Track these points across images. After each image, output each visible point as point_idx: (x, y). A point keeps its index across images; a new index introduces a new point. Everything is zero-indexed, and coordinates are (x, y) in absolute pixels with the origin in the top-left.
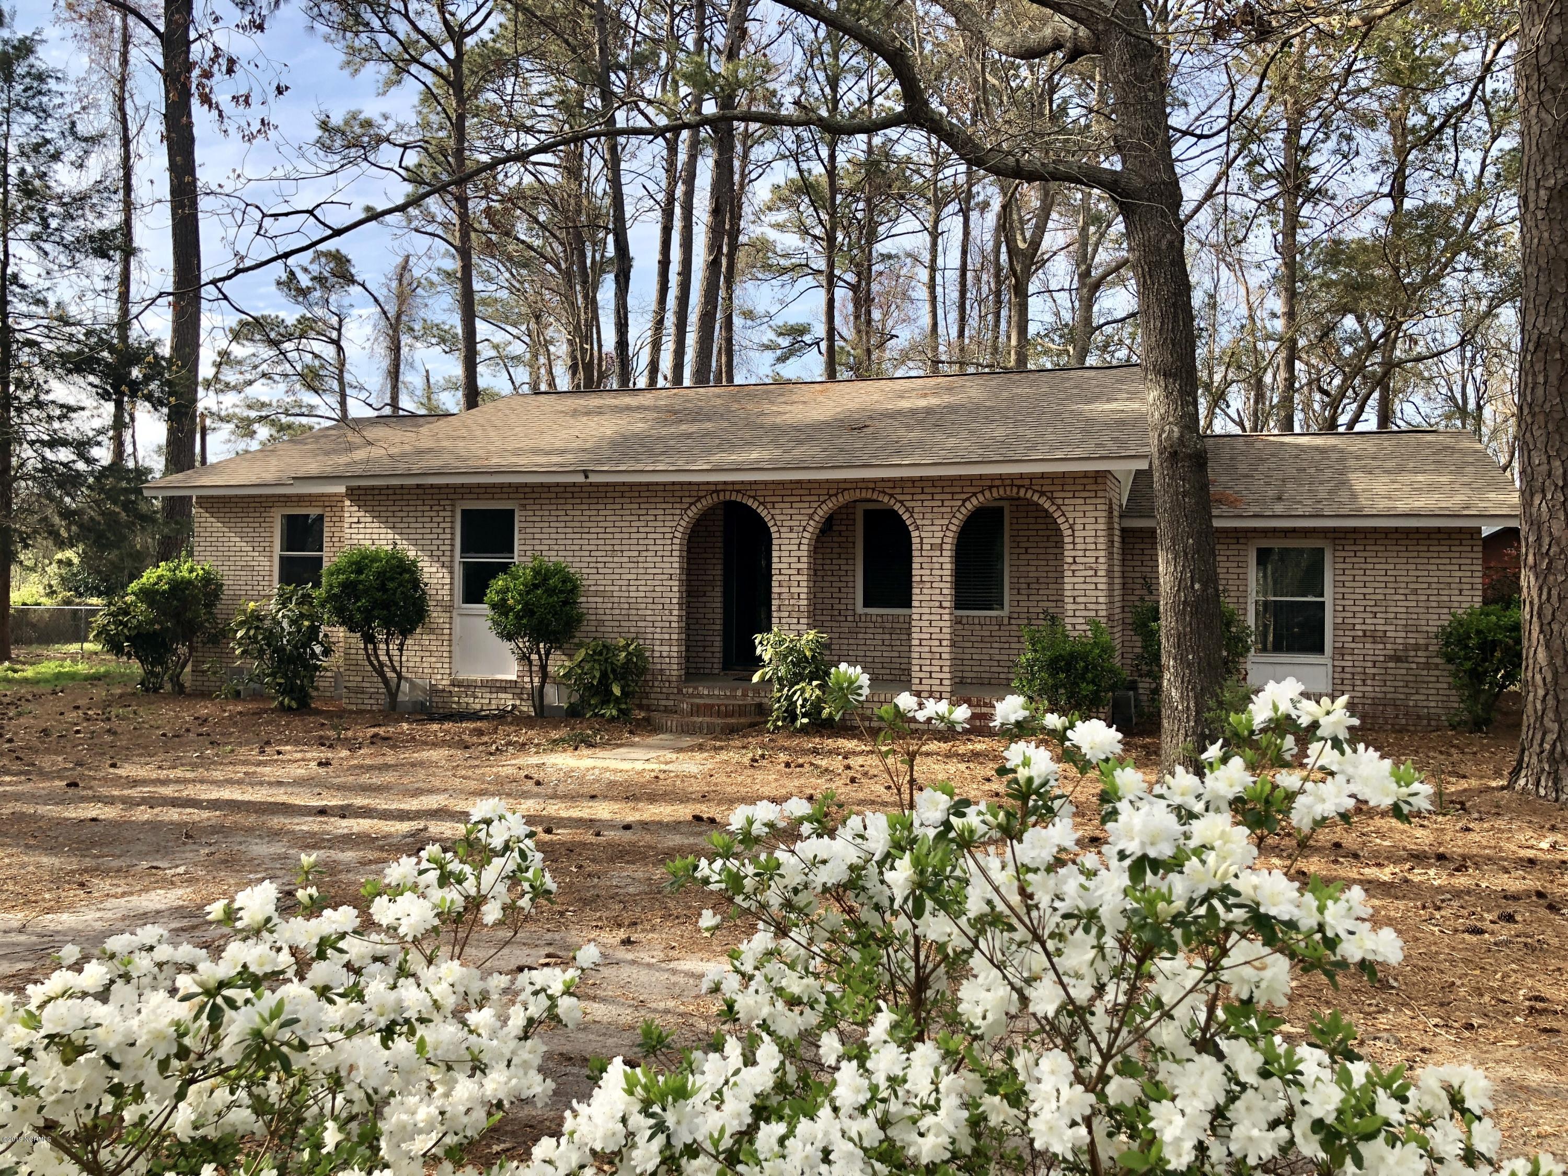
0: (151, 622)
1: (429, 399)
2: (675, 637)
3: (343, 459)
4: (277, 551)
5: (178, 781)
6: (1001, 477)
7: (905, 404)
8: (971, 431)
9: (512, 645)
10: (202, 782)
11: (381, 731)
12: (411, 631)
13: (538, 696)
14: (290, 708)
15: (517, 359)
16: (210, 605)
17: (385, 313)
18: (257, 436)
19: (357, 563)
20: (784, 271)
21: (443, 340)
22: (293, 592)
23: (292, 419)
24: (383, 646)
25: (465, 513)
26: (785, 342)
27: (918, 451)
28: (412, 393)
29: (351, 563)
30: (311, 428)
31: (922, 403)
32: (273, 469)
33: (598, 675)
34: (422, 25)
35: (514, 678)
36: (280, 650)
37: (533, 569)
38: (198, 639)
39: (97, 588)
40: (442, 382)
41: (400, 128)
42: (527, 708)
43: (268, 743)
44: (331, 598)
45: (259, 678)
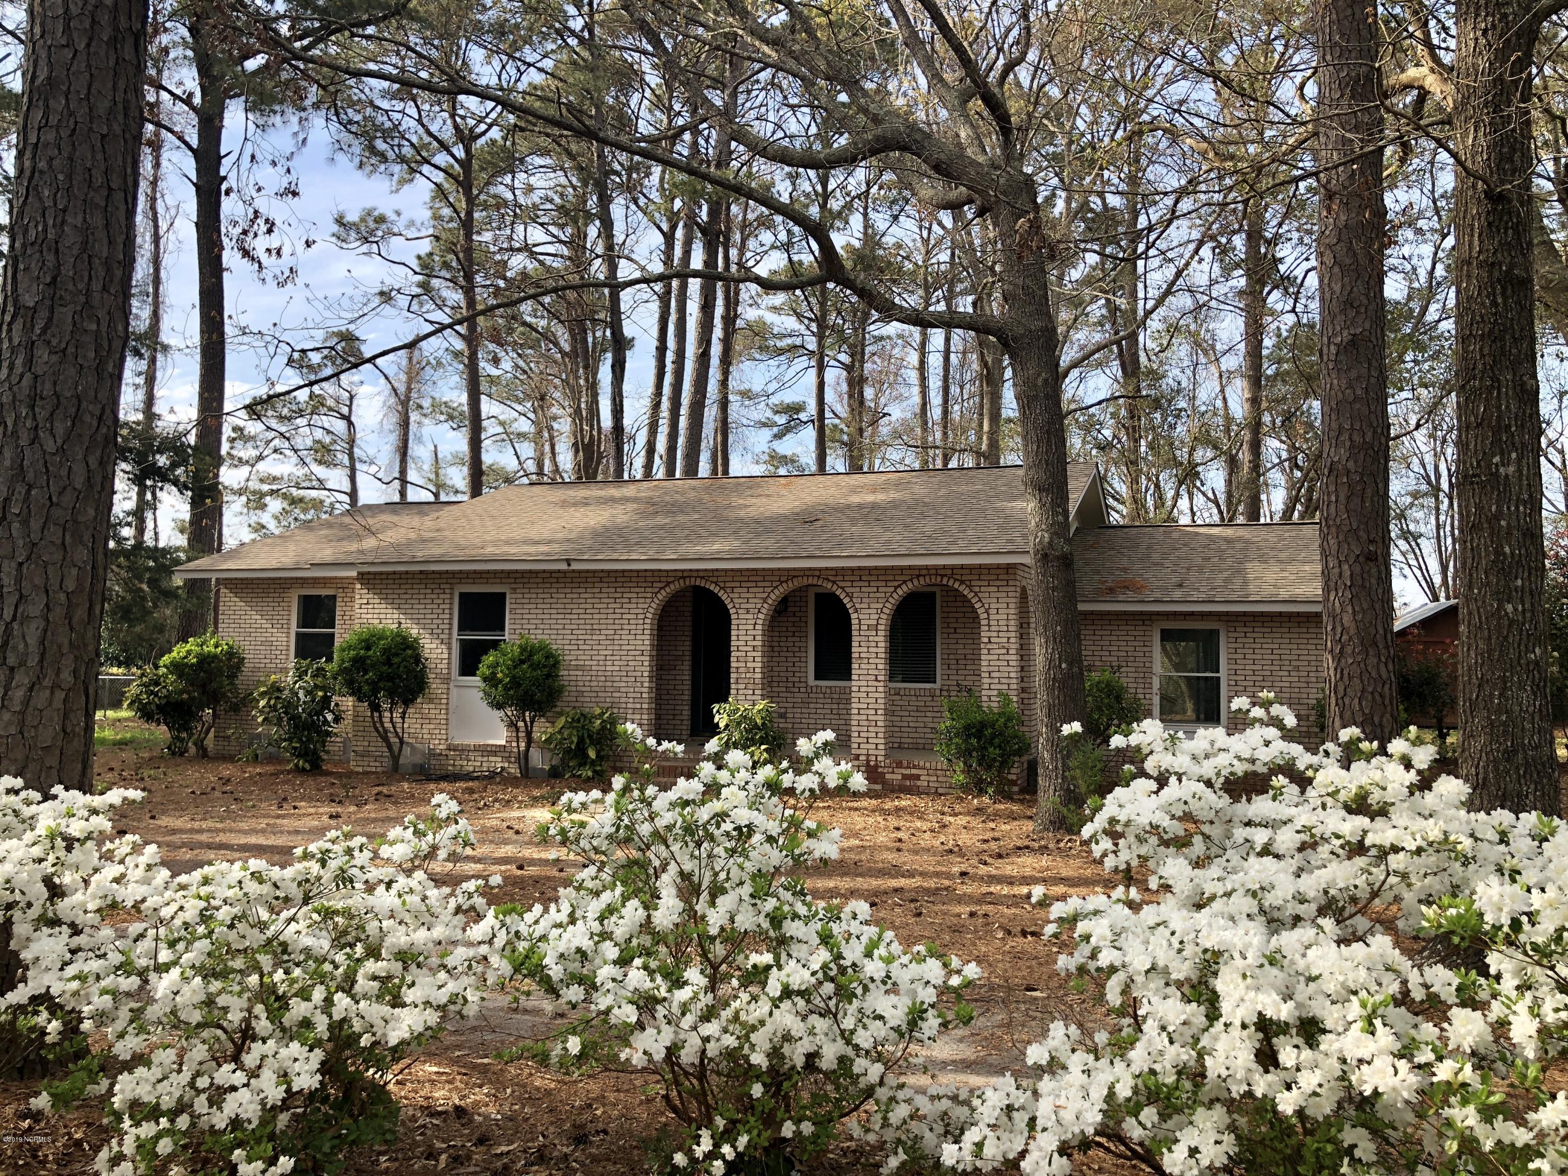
0: (182, 692)
1: (437, 474)
2: (645, 706)
3: (354, 546)
4: (294, 628)
5: (209, 830)
6: (927, 568)
7: (855, 499)
8: (906, 526)
9: (502, 713)
10: (231, 831)
11: (385, 790)
12: (413, 700)
13: (523, 759)
14: (304, 769)
15: (522, 436)
16: (233, 676)
17: (394, 390)
18: (269, 508)
19: (366, 641)
20: (780, 352)
21: (451, 418)
22: (308, 666)
23: (302, 493)
24: (387, 714)
25: (462, 595)
26: (781, 420)
27: (858, 544)
28: (420, 469)
29: (361, 641)
30: (322, 502)
31: (870, 498)
32: (292, 554)
33: (575, 740)
34: (434, 128)
35: (503, 742)
36: (294, 718)
37: (520, 646)
38: (222, 706)
39: (116, 658)
40: (449, 457)
41: (411, 224)
42: (514, 770)
43: (285, 799)
44: (342, 671)
45: (277, 743)
